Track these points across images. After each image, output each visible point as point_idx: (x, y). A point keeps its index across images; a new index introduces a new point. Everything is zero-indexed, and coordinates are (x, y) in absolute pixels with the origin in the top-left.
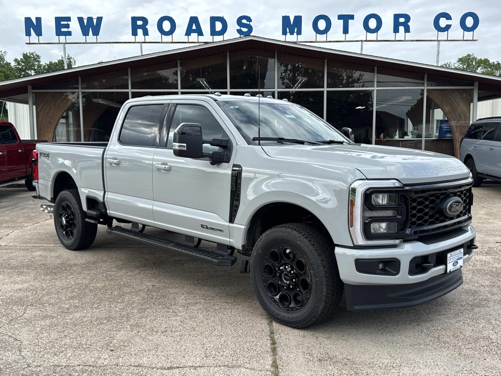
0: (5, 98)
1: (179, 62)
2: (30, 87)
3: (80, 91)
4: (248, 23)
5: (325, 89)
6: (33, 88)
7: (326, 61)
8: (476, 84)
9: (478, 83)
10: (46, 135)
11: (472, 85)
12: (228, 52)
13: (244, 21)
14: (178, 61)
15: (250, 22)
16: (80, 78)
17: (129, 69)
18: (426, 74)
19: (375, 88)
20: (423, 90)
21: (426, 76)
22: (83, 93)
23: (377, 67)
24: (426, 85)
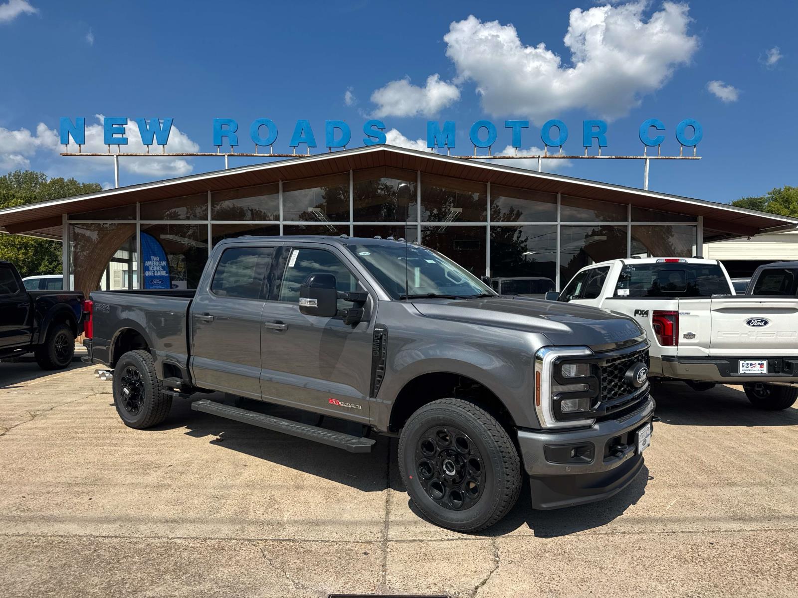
0: (30, 232)
1: (281, 183)
2: (65, 217)
3: (138, 222)
4: (380, 130)
5: (488, 224)
6: (71, 218)
7: (489, 185)
8: (701, 218)
9: (702, 217)
10: (87, 285)
11: (695, 219)
12: (351, 171)
13: (374, 128)
14: (280, 181)
16: (138, 205)
17: (209, 192)
18: (630, 205)
19: (559, 223)
20: (626, 226)
21: (630, 207)
22: (142, 225)
23: (561, 194)
24: (630, 219)
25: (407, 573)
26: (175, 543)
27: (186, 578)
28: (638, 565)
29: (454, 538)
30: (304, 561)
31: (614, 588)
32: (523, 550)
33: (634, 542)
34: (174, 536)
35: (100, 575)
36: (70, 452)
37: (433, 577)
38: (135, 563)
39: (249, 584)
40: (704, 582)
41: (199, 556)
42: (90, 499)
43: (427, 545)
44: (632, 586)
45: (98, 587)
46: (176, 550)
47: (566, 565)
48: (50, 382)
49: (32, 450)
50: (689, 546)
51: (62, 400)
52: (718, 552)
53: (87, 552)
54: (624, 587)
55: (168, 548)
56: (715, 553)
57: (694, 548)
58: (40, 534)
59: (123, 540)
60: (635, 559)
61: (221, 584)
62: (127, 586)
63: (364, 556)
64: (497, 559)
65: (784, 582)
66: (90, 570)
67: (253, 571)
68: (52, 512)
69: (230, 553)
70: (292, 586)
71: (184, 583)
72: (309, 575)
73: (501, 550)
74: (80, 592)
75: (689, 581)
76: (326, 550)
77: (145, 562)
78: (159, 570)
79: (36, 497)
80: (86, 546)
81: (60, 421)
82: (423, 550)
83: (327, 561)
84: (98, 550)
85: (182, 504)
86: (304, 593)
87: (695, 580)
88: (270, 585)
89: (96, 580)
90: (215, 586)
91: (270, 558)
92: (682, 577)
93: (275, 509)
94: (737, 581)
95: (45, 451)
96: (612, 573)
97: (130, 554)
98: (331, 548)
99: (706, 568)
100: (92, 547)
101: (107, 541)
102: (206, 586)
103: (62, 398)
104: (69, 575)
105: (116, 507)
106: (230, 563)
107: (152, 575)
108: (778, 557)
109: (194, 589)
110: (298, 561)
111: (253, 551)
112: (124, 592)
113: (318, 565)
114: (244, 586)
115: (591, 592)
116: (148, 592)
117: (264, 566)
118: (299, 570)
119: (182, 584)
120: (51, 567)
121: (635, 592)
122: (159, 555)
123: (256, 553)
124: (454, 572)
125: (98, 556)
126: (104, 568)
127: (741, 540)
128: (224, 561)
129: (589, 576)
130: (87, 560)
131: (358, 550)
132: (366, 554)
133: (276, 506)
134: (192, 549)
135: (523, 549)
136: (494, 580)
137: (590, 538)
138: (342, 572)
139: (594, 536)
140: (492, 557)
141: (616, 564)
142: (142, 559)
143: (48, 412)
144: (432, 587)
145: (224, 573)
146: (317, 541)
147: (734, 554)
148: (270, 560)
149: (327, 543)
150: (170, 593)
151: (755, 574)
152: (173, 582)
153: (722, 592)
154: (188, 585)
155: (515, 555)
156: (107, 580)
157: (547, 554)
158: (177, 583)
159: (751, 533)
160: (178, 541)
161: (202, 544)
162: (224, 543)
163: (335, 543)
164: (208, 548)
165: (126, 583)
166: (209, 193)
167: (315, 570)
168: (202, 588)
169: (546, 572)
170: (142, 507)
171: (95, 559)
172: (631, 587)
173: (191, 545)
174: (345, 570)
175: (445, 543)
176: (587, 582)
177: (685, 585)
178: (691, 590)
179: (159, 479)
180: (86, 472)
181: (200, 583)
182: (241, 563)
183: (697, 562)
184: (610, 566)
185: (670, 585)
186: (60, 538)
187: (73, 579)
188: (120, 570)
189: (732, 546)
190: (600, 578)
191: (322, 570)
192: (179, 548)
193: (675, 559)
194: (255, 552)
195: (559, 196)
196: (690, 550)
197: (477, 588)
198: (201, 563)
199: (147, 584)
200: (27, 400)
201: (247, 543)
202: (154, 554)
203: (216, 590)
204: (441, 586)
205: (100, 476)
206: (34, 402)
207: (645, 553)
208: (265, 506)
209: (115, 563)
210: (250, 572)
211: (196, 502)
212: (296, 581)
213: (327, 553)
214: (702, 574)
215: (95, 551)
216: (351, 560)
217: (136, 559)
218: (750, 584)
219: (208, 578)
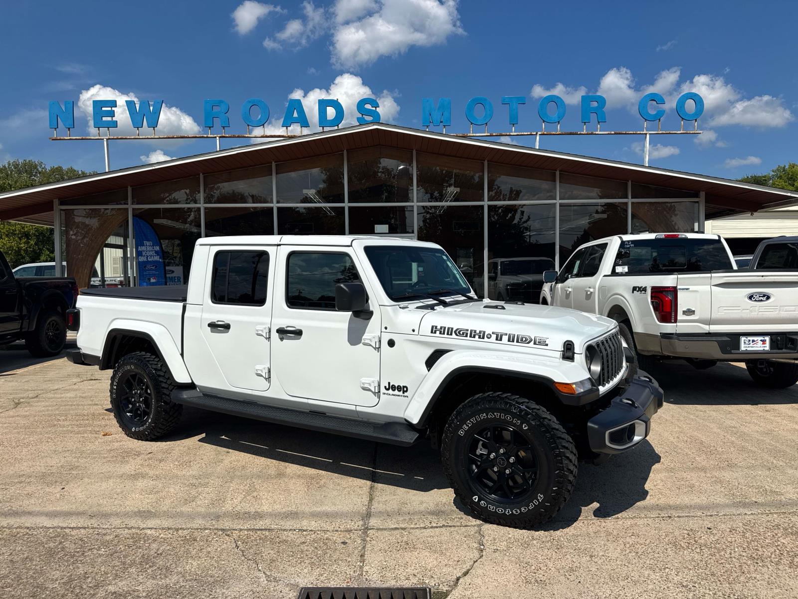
0: (22, 218)
1: (274, 164)
2: (56, 202)
3: (130, 207)
4: (374, 109)
5: (486, 203)
6: (62, 203)
7: (486, 163)
8: (702, 194)
9: (704, 193)
10: (80, 271)
11: (696, 195)
12: (345, 151)
13: (368, 106)
14: (273, 162)
15: (376, 107)
16: (130, 189)
17: (201, 174)
18: (630, 181)
19: (558, 202)
20: (626, 204)
21: (630, 184)
22: (133, 209)
23: (560, 171)
24: (630, 196)
25: (385, 564)
26: (146, 534)
27: (152, 571)
28: (630, 552)
29: (438, 525)
30: (278, 552)
31: (605, 578)
32: (510, 538)
33: (628, 528)
34: (145, 526)
35: (62, 569)
36: (49, 440)
37: (413, 568)
38: (101, 555)
39: (217, 577)
40: (701, 570)
41: (168, 548)
42: (63, 489)
43: (409, 533)
44: (624, 576)
45: (57, 582)
46: (145, 542)
47: (554, 553)
48: (39, 369)
49: (10, 438)
50: (686, 532)
51: (49, 387)
52: (716, 538)
53: (52, 545)
54: (615, 576)
55: (137, 539)
56: (713, 539)
57: (691, 533)
58: (6, 526)
59: (91, 531)
60: (628, 546)
61: (188, 578)
62: (89, 580)
63: (343, 546)
64: (482, 547)
65: (785, 570)
66: (53, 564)
67: (223, 563)
68: (21, 503)
69: (202, 544)
70: (263, 579)
71: (149, 577)
72: (282, 567)
73: (487, 538)
74: (38, 587)
75: (684, 569)
76: (303, 540)
77: (111, 555)
78: (124, 563)
79: (7, 487)
80: (51, 538)
81: (43, 408)
82: (405, 539)
83: (302, 552)
84: (64, 542)
85: (158, 492)
86: (275, 586)
87: (691, 568)
88: (240, 578)
89: (57, 574)
90: (181, 579)
91: (243, 549)
92: (676, 565)
93: (254, 497)
94: (735, 569)
95: (24, 439)
96: (602, 561)
97: (96, 547)
98: (308, 537)
99: (702, 555)
100: (58, 539)
101: (74, 533)
102: (172, 580)
103: (49, 385)
104: (28, 569)
105: (89, 496)
106: (200, 554)
107: (117, 568)
108: (779, 543)
109: (159, 583)
110: (272, 552)
111: (225, 542)
112: (84, 587)
113: (292, 556)
114: (213, 579)
115: (580, 582)
116: (110, 587)
117: (236, 557)
118: (272, 561)
119: (147, 578)
120: (11, 561)
121: (626, 581)
122: (127, 547)
123: (229, 543)
124: (435, 562)
125: (63, 549)
126: (67, 561)
127: (741, 524)
128: (194, 553)
129: (579, 564)
130: (51, 553)
131: (336, 540)
132: (344, 543)
133: (255, 494)
134: (162, 540)
135: (510, 536)
136: (478, 570)
137: (581, 524)
138: (317, 563)
139: (585, 522)
140: (476, 545)
141: (607, 551)
142: (108, 552)
143: (33, 400)
144: (411, 579)
145: (192, 565)
146: (295, 530)
147: (733, 539)
148: (243, 552)
149: (304, 532)
150: (133, 588)
151: (755, 561)
152: (138, 575)
153: (720, 581)
154: (154, 579)
155: (501, 544)
156: (69, 574)
157: (535, 542)
158: (142, 577)
159: (752, 517)
160: (149, 532)
161: (173, 534)
162: (196, 534)
163: (313, 533)
164: (179, 539)
165: (88, 577)
166: (201, 176)
167: (289, 561)
168: (168, 581)
169: (532, 561)
170: (116, 496)
171: (59, 552)
172: (622, 577)
173: (162, 535)
174: (320, 561)
175: (428, 530)
176: (576, 571)
177: (680, 573)
178: (686, 579)
179: (137, 467)
180: (63, 460)
181: (166, 577)
182: (212, 555)
183: (693, 548)
184: (601, 554)
185: (664, 574)
186: (25, 530)
187: (34, 573)
188: (83, 563)
189: (730, 531)
190: (590, 566)
191: (296, 561)
192: (149, 539)
193: (670, 546)
194: (227, 543)
195: (558, 173)
196: (686, 536)
197: (458, 579)
198: (170, 555)
199: (110, 578)
200: (13, 388)
201: (220, 533)
202: (121, 546)
203: (182, 584)
204: (421, 577)
205: (77, 464)
206: (20, 390)
207: (638, 540)
208: (244, 493)
209: (79, 556)
210: (221, 564)
211: (172, 490)
212: (267, 573)
213: (304, 543)
214: (699, 562)
215: (61, 543)
216: (328, 551)
217: (102, 551)
218: (749, 572)
219: (175, 571)
